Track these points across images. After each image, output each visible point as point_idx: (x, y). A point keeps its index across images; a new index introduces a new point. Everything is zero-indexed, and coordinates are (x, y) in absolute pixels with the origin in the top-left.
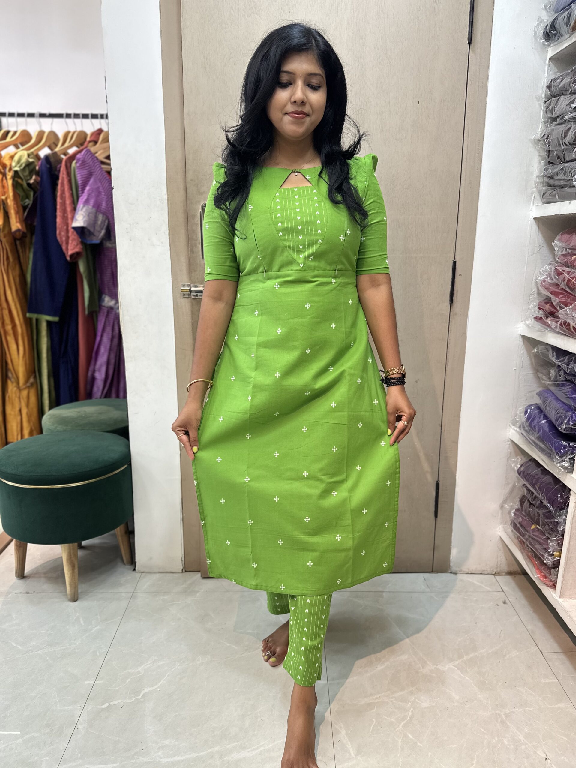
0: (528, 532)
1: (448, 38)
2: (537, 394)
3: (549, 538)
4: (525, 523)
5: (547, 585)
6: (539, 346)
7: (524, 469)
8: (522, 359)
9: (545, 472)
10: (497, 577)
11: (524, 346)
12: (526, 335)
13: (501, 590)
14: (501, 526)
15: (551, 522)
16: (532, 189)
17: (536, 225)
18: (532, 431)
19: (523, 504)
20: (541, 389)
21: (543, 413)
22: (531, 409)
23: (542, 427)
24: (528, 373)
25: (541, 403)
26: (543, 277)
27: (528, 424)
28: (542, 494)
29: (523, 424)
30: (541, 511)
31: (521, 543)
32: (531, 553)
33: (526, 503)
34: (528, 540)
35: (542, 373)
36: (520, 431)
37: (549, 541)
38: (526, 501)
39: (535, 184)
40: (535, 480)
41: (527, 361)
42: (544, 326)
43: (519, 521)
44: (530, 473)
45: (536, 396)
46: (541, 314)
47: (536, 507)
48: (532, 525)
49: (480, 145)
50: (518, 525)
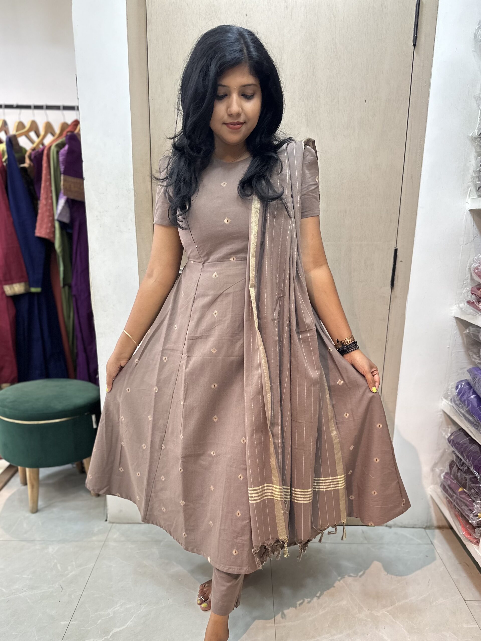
0: (455, 494)
1: (395, 40)
2: (467, 371)
3: (474, 501)
4: (453, 486)
5: (471, 541)
6: (471, 327)
7: (453, 438)
8: (455, 338)
9: (473, 441)
10: (428, 531)
11: (457, 327)
12: (459, 317)
13: (430, 543)
14: (432, 486)
15: (477, 487)
16: (469, 183)
17: (471, 217)
18: (462, 405)
19: (452, 468)
20: (470, 367)
21: (472, 389)
22: (462, 385)
23: (471, 402)
24: (459, 351)
25: (470, 379)
26: (476, 265)
27: (458, 399)
28: (469, 461)
29: (453, 398)
30: (469, 476)
31: (449, 503)
32: (458, 512)
33: (455, 468)
34: (456, 502)
35: (472, 351)
36: (451, 404)
37: (474, 504)
38: (455, 466)
39: (471, 178)
40: (463, 448)
41: (459, 340)
42: (476, 310)
43: (448, 484)
44: (459, 442)
45: (467, 372)
46: (473, 298)
47: (463, 472)
48: (459, 488)
49: (421, 142)
50: (447, 487)
